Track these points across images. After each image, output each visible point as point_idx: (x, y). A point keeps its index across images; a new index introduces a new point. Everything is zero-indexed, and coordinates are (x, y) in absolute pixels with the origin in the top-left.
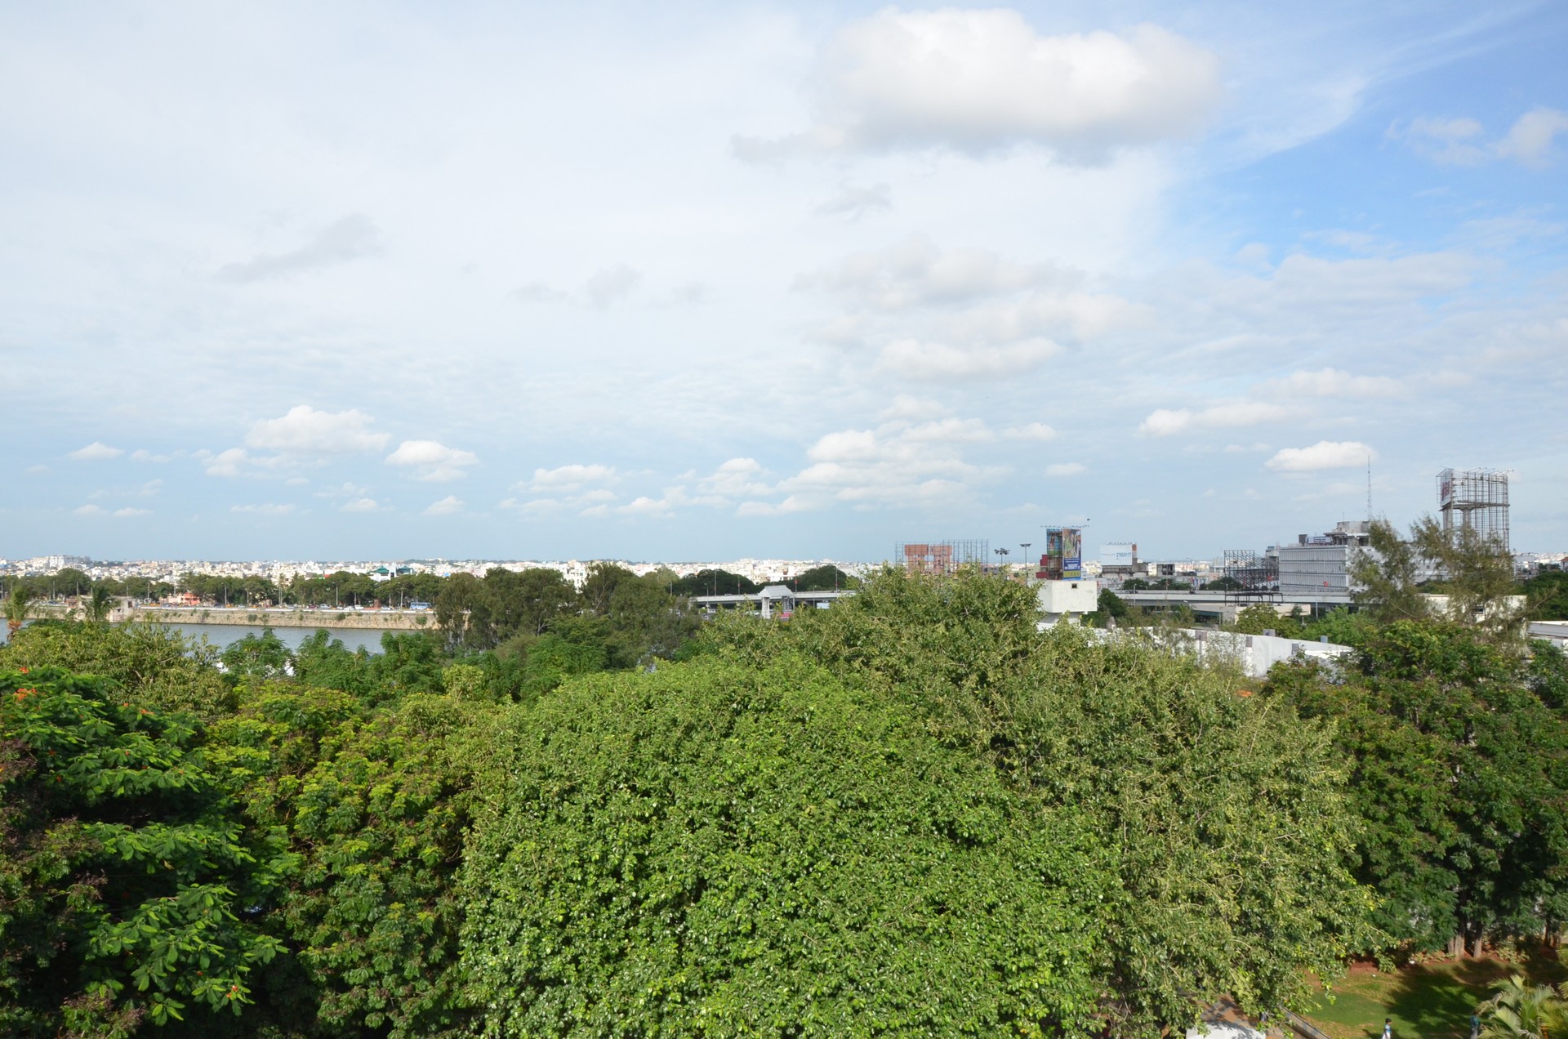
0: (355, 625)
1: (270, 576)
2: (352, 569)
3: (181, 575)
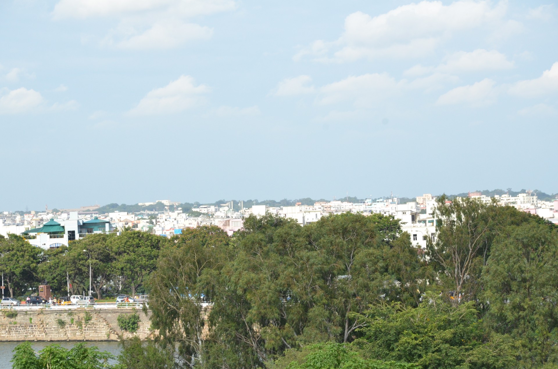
0: (4, 336)
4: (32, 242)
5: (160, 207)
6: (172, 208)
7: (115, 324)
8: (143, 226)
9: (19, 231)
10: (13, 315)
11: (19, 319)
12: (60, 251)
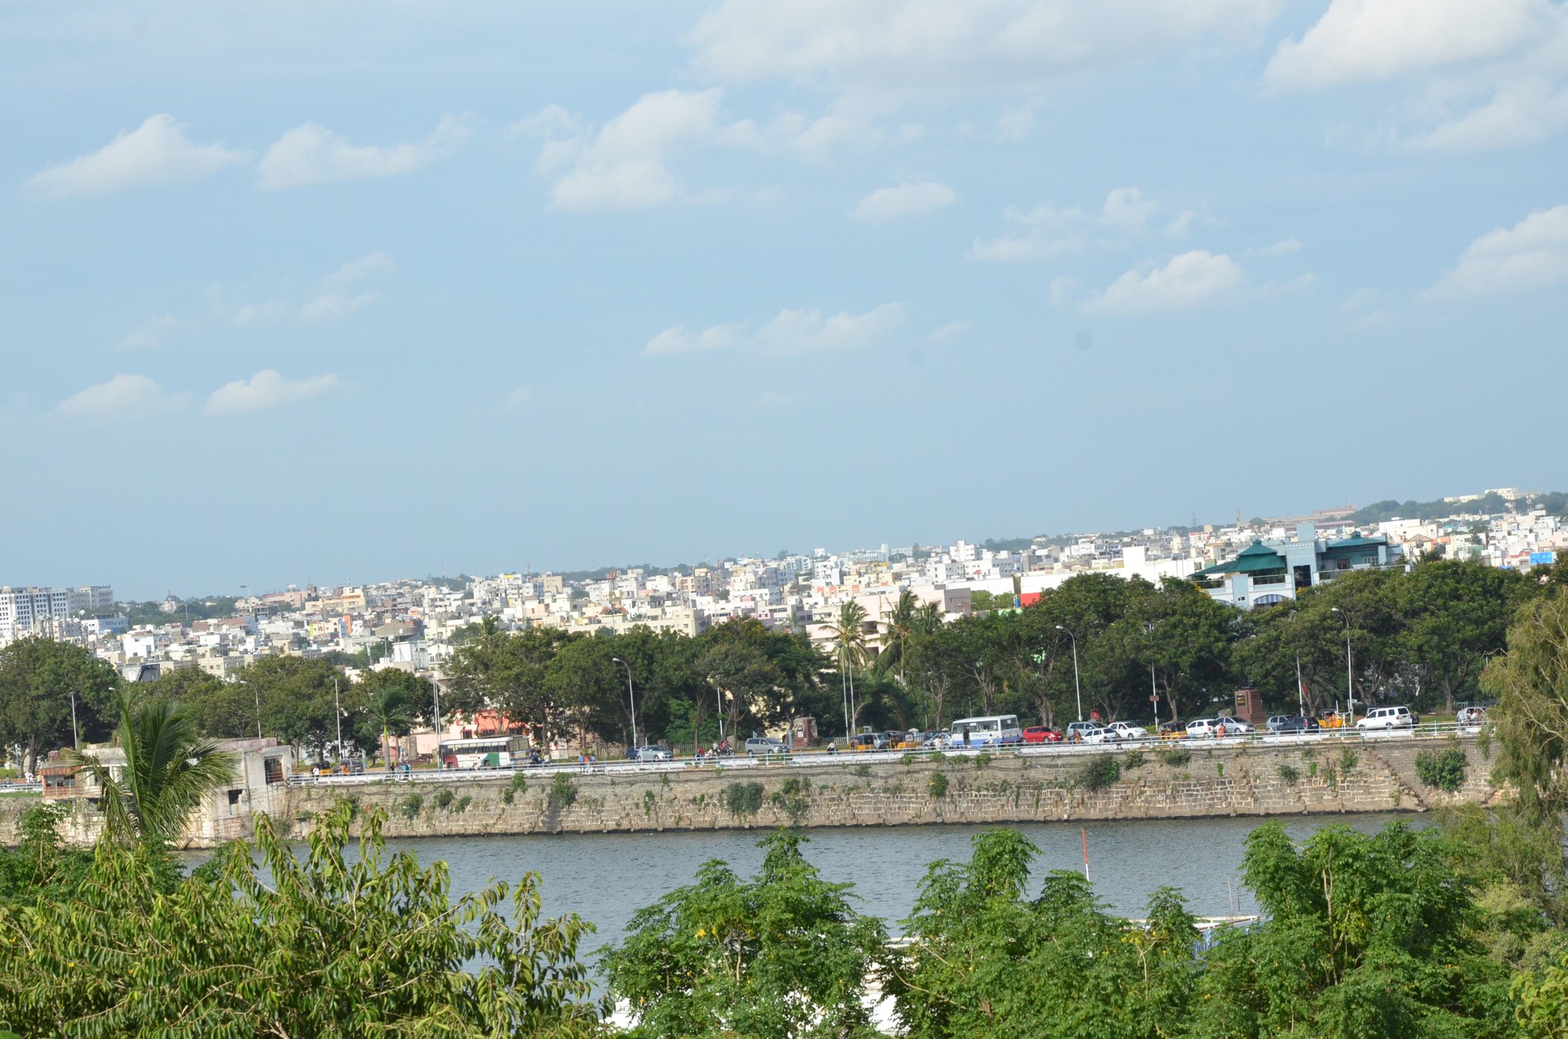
0: (1163, 806)
1: (803, 617)
2: (1133, 564)
3: (458, 635)
4: (1216, 595)
5: (1496, 505)
6: (1522, 506)
7: (1411, 774)
8: (1457, 549)
9: (1183, 570)
10: (1180, 759)
11: (1194, 767)
12: (1278, 611)
